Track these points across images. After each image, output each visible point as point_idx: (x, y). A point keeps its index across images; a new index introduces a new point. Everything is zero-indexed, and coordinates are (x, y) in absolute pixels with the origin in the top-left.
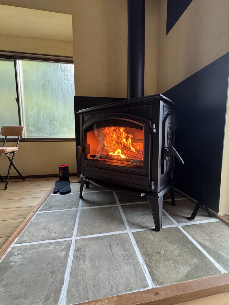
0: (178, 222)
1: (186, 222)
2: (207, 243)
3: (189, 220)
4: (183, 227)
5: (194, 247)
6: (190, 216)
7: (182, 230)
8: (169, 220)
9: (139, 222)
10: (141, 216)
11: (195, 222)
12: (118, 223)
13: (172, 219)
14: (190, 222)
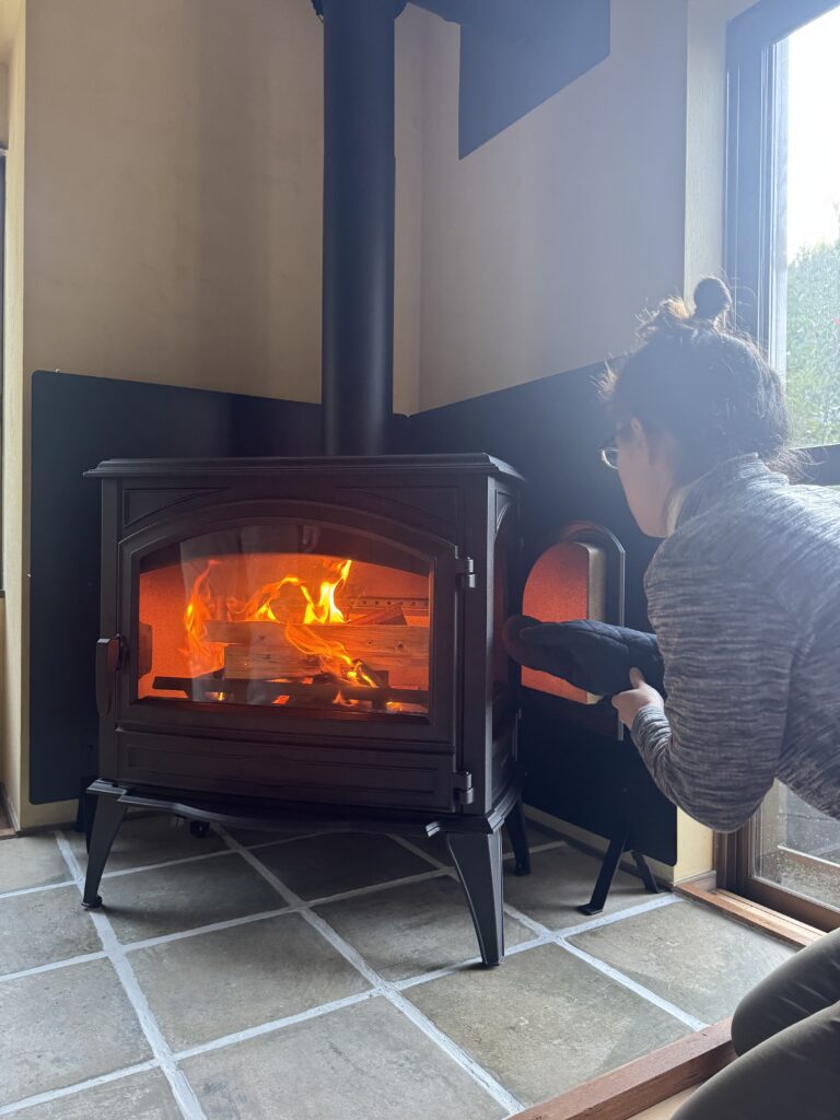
0: (551, 928)
1: (577, 923)
2: (651, 971)
3: (588, 914)
5: (616, 988)
6: (587, 901)
7: (569, 948)
8: (518, 928)
9: (414, 952)
10: (412, 933)
11: (607, 917)
12: (329, 972)
13: (530, 921)
14: (591, 920)
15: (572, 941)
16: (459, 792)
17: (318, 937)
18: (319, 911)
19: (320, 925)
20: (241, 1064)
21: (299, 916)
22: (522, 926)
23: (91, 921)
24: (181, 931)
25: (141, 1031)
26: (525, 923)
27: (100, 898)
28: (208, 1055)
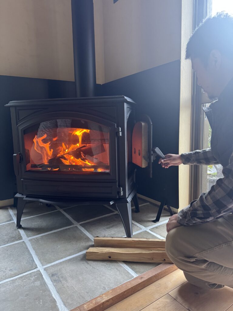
0: (145, 226)
1: (152, 225)
3: (155, 222)
4: (150, 230)
6: (155, 219)
7: (150, 232)
8: (136, 227)
9: (108, 235)
10: (108, 230)
11: (160, 223)
12: (85, 242)
13: (140, 225)
14: (156, 224)
15: (151, 230)
16: (119, 192)
17: (82, 233)
18: (83, 225)
19: (82, 229)
20: (61, 268)
21: (76, 227)
22: (137, 226)
23: (19, 232)
24: (44, 233)
25: (34, 261)
26: (138, 226)
27: (21, 225)
28: (52, 266)
